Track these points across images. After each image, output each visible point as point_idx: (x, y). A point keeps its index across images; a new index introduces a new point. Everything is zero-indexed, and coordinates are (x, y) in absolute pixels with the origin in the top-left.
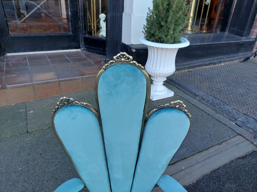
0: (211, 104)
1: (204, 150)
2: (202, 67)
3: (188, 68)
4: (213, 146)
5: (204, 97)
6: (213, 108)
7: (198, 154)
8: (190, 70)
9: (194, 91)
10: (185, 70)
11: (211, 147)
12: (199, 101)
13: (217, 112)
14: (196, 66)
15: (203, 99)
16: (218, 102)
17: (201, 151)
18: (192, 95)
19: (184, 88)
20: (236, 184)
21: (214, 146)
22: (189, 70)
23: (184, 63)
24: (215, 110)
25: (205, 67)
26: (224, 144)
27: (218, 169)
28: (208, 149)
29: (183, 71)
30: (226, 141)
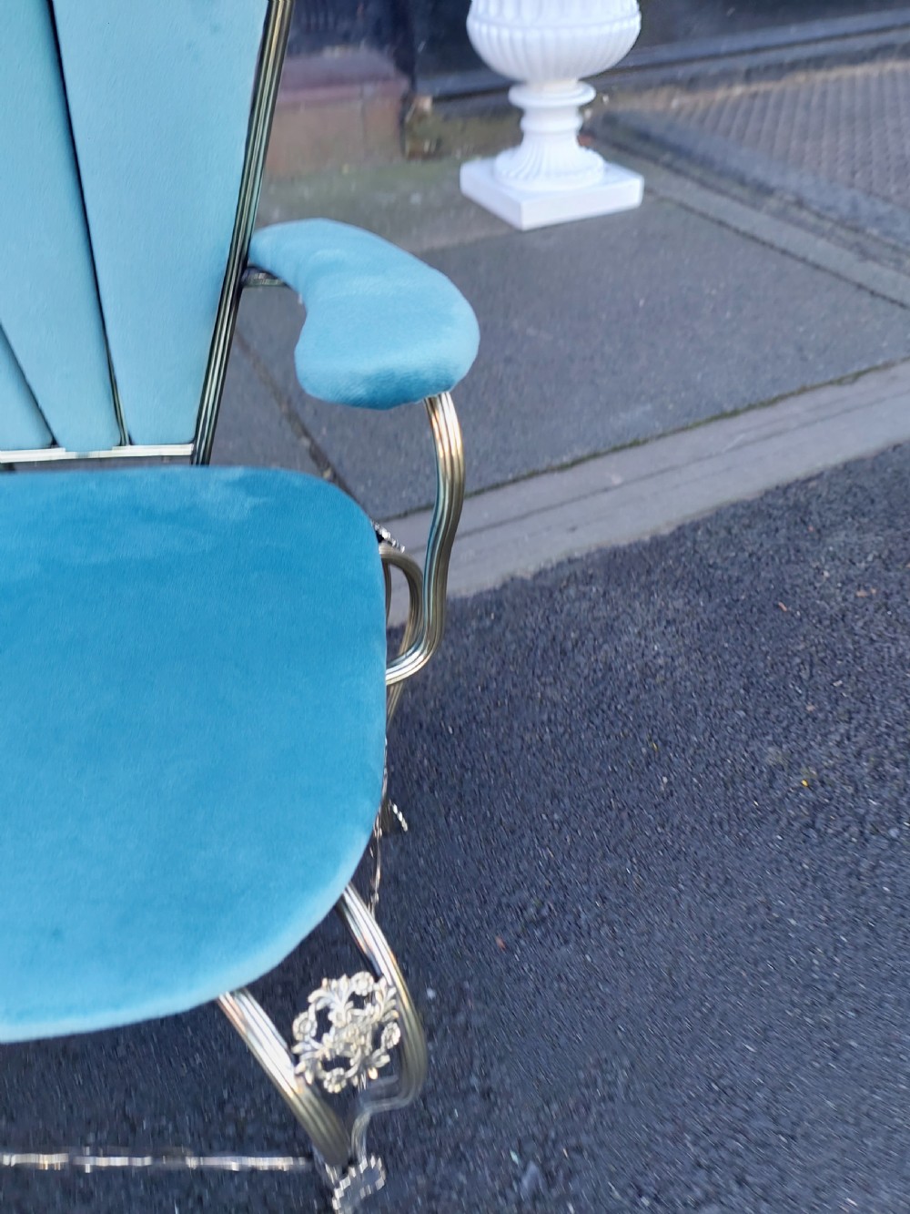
0: (841, 223)
1: (751, 407)
2: (830, 67)
3: (749, 76)
4: (803, 390)
5: (810, 195)
6: (851, 237)
7: (714, 427)
8: (760, 87)
9: (758, 172)
10: (730, 85)
11: (792, 394)
12: (780, 215)
13: (865, 255)
14: (794, 66)
15: (800, 203)
16: (883, 209)
17: (735, 413)
18: (744, 193)
19: (706, 162)
20: (890, 532)
21: (814, 388)
22: (754, 88)
23: (725, 44)
24: (858, 244)
25: (846, 72)
26: (870, 383)
27: (810, 480)
28: (773, 402)
29: (720, 94)
30: (887, 366)
